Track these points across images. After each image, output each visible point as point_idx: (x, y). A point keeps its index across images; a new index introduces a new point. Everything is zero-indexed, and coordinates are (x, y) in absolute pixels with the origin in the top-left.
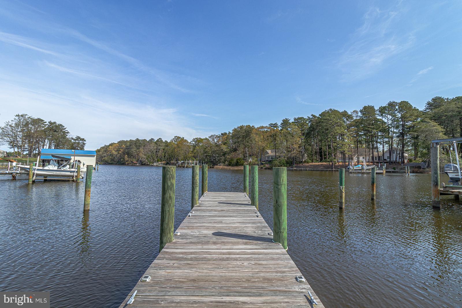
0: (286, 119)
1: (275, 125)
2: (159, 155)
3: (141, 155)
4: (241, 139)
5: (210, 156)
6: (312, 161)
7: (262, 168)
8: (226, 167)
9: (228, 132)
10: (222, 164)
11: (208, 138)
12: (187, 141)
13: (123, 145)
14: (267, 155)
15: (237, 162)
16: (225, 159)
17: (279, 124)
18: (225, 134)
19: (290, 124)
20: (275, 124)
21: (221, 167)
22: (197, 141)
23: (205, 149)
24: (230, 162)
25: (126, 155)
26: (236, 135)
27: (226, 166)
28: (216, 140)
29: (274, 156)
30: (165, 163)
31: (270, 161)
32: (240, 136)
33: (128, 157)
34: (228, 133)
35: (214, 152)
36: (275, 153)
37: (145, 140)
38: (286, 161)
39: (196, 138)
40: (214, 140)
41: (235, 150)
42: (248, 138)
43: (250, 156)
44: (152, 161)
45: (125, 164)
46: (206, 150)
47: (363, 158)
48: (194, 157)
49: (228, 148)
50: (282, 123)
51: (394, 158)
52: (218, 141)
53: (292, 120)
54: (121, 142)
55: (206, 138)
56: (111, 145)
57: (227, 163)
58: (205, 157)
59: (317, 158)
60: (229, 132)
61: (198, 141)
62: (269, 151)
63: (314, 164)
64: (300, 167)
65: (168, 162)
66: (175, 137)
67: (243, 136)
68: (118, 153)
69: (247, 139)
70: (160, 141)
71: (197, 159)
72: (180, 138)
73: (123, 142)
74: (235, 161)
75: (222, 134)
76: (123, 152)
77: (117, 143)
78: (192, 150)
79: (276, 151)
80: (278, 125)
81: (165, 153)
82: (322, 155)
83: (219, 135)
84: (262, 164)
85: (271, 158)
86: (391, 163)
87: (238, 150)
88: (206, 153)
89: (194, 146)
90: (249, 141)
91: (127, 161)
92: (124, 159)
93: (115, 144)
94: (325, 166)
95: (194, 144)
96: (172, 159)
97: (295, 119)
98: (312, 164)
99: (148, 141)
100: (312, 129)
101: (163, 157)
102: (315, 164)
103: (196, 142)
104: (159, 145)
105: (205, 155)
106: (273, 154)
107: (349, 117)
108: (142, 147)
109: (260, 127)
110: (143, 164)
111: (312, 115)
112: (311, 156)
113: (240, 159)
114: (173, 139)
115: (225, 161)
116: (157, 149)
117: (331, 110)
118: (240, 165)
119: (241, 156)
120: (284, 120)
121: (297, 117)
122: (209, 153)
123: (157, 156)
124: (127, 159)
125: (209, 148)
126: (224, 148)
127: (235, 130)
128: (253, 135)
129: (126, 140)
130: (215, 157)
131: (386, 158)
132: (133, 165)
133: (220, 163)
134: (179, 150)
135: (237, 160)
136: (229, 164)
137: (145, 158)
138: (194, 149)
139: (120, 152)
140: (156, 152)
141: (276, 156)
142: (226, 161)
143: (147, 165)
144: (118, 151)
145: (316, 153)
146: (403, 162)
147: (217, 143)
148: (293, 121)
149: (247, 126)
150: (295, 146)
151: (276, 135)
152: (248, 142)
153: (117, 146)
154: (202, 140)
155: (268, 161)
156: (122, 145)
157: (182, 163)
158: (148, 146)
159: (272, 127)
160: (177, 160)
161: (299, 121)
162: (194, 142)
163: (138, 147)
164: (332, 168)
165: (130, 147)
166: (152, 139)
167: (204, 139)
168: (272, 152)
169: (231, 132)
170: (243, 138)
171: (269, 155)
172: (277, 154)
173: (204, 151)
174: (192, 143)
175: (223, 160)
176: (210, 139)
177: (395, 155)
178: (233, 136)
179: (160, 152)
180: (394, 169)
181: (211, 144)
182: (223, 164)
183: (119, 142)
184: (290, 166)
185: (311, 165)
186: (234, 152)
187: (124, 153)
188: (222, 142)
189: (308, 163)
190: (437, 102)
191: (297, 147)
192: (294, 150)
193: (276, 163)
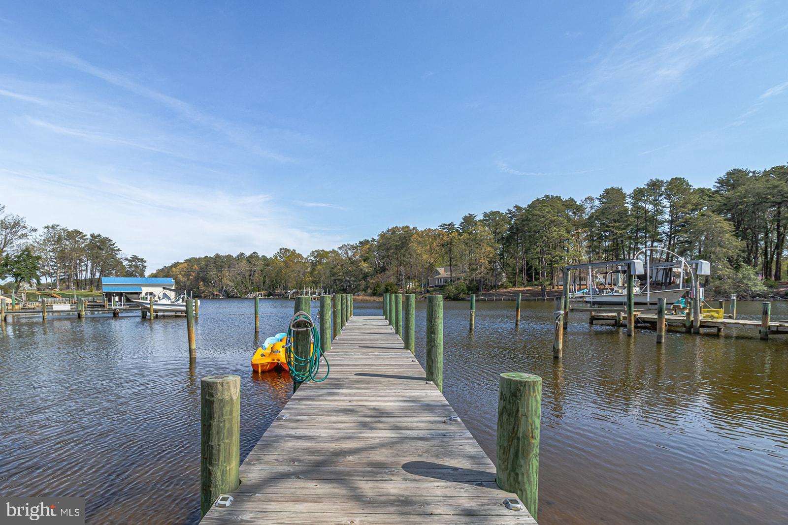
0: (469, 214)
1: (450, 226)
2: (254, 281)
3: (225, 281)
4: (392, 251)
5: (342, 280)
6: (514, 285)
8: (367, 298)
9: (370, 239)
10: (362, 293)
11: (336, 249)
12: (301, 256)
13: (195, 266)
14: (437, 277)
15: (387, 289)
16: (367, 284)
17: (457, 225)
18: (367, 242)
19: (476, 223)
20: (450, 224)
21: (360, 298)
22: (317, 255)
23: (333, 268)
24: (375, 290)
25: (202, 283)
26: (385, 244)
27: (368, 296)
28: (350, 254)
29: (448, 277)
30: (266, 294)
31: (442, 286)
32: (391, 246)
33: (204, 285)
34: (372, 241)
35: (347, 273)
36: (450, 273)
37: (229, 256)
38: (467, 285)
39: (316, 251)
40: (346, 253)
41: (383, 270)
42: (404, 249)
43: (409, 278)
44: (244, 291)
45: (201, 297)
46: (335, 270)
48: (313, 282)
49: (371, 267)
50: (462, 223)
52: (354, 255)
53: (480, 217)
54: (191, 261)
55: (333, 250)
56: (175, 265)
57: (369, 291)
58: (332, 282)
59: (523, 280)
60: (372, 238)
61: (320, 255)
62: (441, 270)
63: (516, 289)
65: (270, 293)
66: (281, 249)
67: (396, 245)
68: (188, 280)
69: (402, 251)
70: (254, 256)
71: (318, 284)
72: (289, 250)
73: (194, 260)
74: (383, 287)
75: (361, 243)
76: (195, 277)
77: (184, 262)
78: (309, 270)
79: (452, 270)
80: (455, 226)
81: (265, 276)
82: (531, 274)
83: (356, 244)
84: (428, 291)
85: (444, 282)
87: (387, 270)
88: (333, 275)
89: (314, 265)
90: (407, 255)
91: (203, 292)
92: (198, 288)
93: (182, 263)
94: (532, 293)
95: (314, 261)
96: (276, 287)
97: (485, 215)
98: (513, 289)
99: (234, 257)
100: (515, 231)
101: (262, 284)
102: (518, 289)
103: (316, 257)
104: (254, 265)
105: (333, 278)
106: (447, 275)
107: (579, 209)
108: (225, 268)
109: (425, 230)
110: (229, 296)
111: (516, 207)
112: (512, 276)
113: (391, 285)
114: (278, 252)
115: (367, 287)
116: (250, 271)
117: (547, 196)
119: (393, 280)
120: (465, 217)
121: (488, 211)
122: (340, 276)
123: (252, 283)
124: (203, 288)
125: (339, 267)
126: (365, 267)
127: (383, 236)
128: (413, 245)
129: (198, 258)
130: (349, 281)
132: (214, 297)
133: (358, 292)
134: (288, 271)
135: (387, 286)
136: (373, 293)
137: (232, 286)
138: (313, 270)
139: (191, 277)
140: (251, 275)
141: (451, 277)
142: (369, 289)
143: (237, 297)
144: (187, 275)
145: (521, 270)
147: (352, 259)
148: (482, 218)
149: (403, 228)
150: (483, 261)
151: (451, 243)
152: (404, 256)
153: (185, 267)
154: (327, 253)
155: (438, 286)
156: (192, 266)
157: (294, 293)
158: (237, 266)
159: (444, 229)
160: (286, 288)
161: (492, 218)
162: (313, 259)
163: (220, 268)
164: (544, 296)
165: (206, 268)
166: (242, 254)
167: (331, 252)
168: (445, 271)
169: (377, 238)
170: (396, 249)
171: (440, 276)
172: (454, 275)
173: (330, 272)
174: (310, 260)
175: (362, 287)
176: (340, 252)
178: (379, 247)
179: (257, 275)
181: (341, 260)
182: (364, 293)
183: (187, 261)
184: (474, 292)
185: (510, 292)
186: (381, 272)
187: (197, 279)
188: (361, 256)
189: (506, 288)
190: (734, 179)
191: (487, 263)
192: (480, 268)
193: (451, 289)
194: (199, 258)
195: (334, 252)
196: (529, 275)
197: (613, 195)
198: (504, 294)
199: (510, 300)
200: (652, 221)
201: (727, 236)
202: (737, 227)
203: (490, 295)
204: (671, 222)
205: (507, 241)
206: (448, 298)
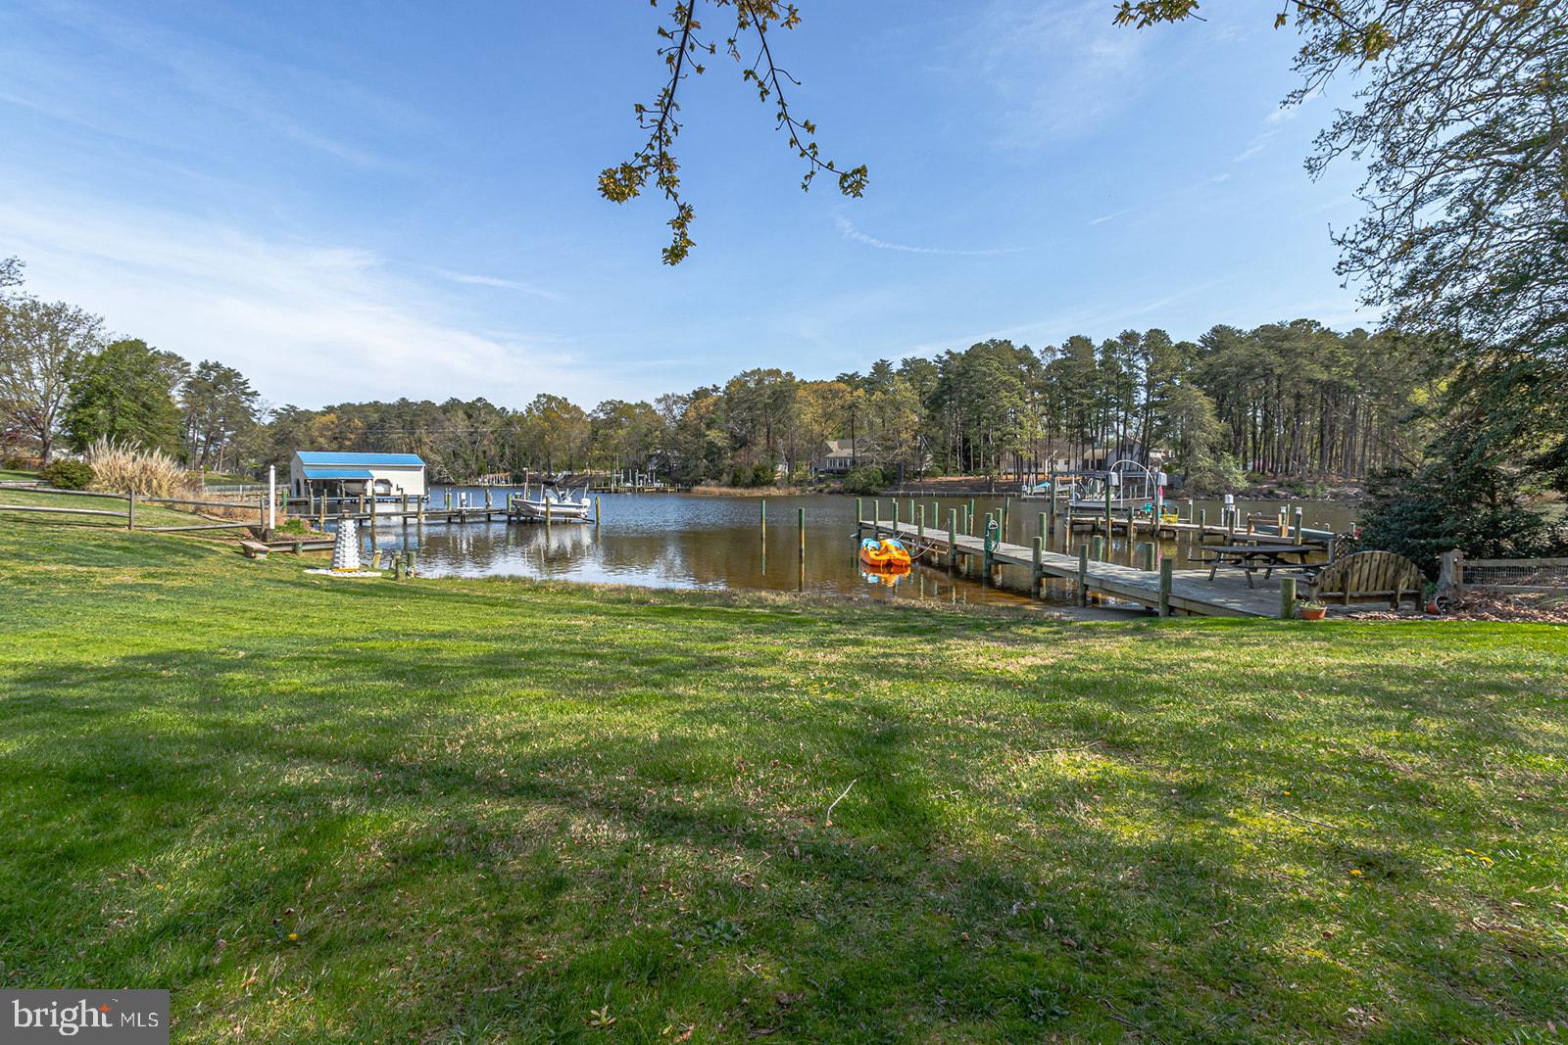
0: (883, 360)
2: (482, 453)
4: (759, 412)
6: (945, 473)
7: (821, 491)
8: (725, 490)
9: (712, 388)
10: (712, 482)
11: (650, 402)
12: (579, 409)
13: (356, 420)
14: (830, 456)
15: (757, 476)
16: (714, 466)
17: (864, 376)
18: (704, 391)
19: (892, 375)
20: (853, 374)
21: (709, 489)
22: (612, 410)
23: (646, 435)
24: (735, 476)
26: (745, 401)
27: (723, 486)
28: (676, 411)
29: (846, 458)
30: (508, 478)
31: (839, 472)
32: (756, 405)
34: (714, 391)
36: (851, 451)
37: (427, 403)
38: (882, 472)
39: (608, 403)
40: (669, 410)
41: (744, 443)
42: (781, 410)
43: (788, 459)
48: (606, 459)
52: (684, 415)
53: (897, 366)
55: (643, 403)
57: (725, 478)
59: (956, 463)
60: (715, 386)
61: (618, 412)
62: (833, 445)
63: (949, 479)
66: (539, 396)
67: (766, 404)
69: (777, 413)
70: (480, 404)
72: (555, 398)
74: (749, 473)
75: (695, 393)
79: (855, 446)
80: (861, 379)
81: (503, 445)
82: (969, 456)
83: (687, 395)
84: (820, 481)
85: (840, 464)
87: (751, 443)
88: (646, 447)
90: (784, 420)
94: (972, 486)
95: (604, 419)
97: (905, 362)
98: (944, 479)
99: (438, 405)
100: (947, 388)
101: (498, 459)
102: (951, 479)
103: (608, 414)
106: (847, 452)
107: (1034, 364)
108: (421, 427)
109: (815, 382)
111: (948, 352)
112: (941, 459)
113: (763, 468)
114: (534, 402)
115: (720, 472)
117: (993, 341)
118: (763, 484)
120: (876, 364)
121: (909, 357)
123: (476, 457)
125: (656, 433)
126: (715, 437)
127: (738, 383)
128: (797, 406)
129: (357, 404)
134: (556, 436)
135: (755, 469)
136: (732, 482)
137: (437, 463)
138: (606, 436)
139: (346, 443)
140: (475, 443)
141: (852, 458)
142: (725, 474)
143: (445, 484)
145: (954, 450)
147: (680, 420)
148: (901, 368)
149: (771, 372)
150: (904, 435)
151: (855, 407)
152: (779, 422)
153: (333, 423)
154: (631, 407)
155: (832, 471)
157: (566, 478)
158: (447, 423)
161: (915, 369)
162: (603, 416)
163: (408, 427)
165: (381, 427)
166: (454, 400)
167: (637, 405)
168: (841, 447)
169: (723, 386)
170: (766, 409)
171: (834, 455)
172: (857, 454)
173: (640, 441)
174: (596, 418)
175: (701, 470)
176: (657, 408)
177: (1129, 456)
178: (727, 401)
179: (489, 443)
181: (659, 420)
183: (330, 410)
184: (891, 483)
185: (940, 483)
186: (740, 447)
189: (934, 475)
190: (1221, 337)
191: (910, 438)
192: (901, 446)
193: (858, 477)
194: (361, 406)
195: (644, 405)
196: (967, 458)
197: (1078, 345)
198: (934, 486)
199: (943, 496)
200: (1127, 386)
201: (1208, 416)
202: (1220, 406)
203: (913, 488)
204: (1149, 386)
205: (935, 403)
206: (854, 492)
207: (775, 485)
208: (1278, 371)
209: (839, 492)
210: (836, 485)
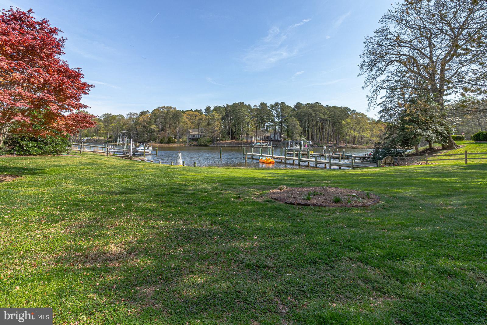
0: (208, 106)
7: (190, 145)
17: (203, 111)
19: (211, 110)
20: (200, 110)
24: (161, 140)
27: (158, 143)
38: (210, 139)
41: (162, 129)
47: (259, 137)
50: (206, 110)
51: (276, 138)
53: (212, 108)
57: (158, 141)
59: (229, 137)
64: (219, 144)
67: (170, 117)
74: (166, 139)
79: (199, 131)
84: (190, 141)
85: (195, 137)
86: (274, 141)
94: (233, 143)
97: (215, 107)
100: (226, 115)
102: (228, 141)
103: (106, 118)
107: (252, 109)
111: (227, 105)
112: (224, 136)
113: (171, 138)
115: (155, 139)
117: (239, 102)
118: (172, 143)
119: (171, 135)
120: (206, 107)
121: (216, 105)
131: (272, 138)
133: (151, 140)
135: (169, 138)
136: (161, 142)
141: (198, 135)
142: (157, 139)
145: (228, 133)
146: (281, 140)
150: (216, 128)
155: (193, 139)
159: (197, 112)
161: (217, 109)
170: (170, 119)
177: (277, 136)
180: (276, 145)
182: (154, 142)
184: (212, 143)
185: (224, 142)
186: (161, 131)
192: (215, 132)
193: (203, 141)
197: (263, 105)
199: (227, 146)
201: (298, 126)
206: (201, 145)
207: (176, 143)
208: (313, 115)
209: (196, 145)
210: (195, 143)
